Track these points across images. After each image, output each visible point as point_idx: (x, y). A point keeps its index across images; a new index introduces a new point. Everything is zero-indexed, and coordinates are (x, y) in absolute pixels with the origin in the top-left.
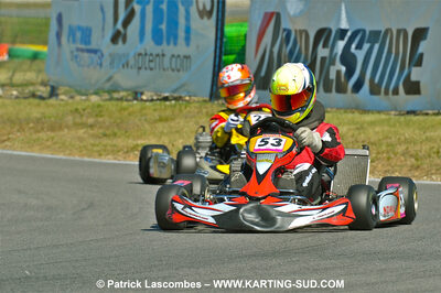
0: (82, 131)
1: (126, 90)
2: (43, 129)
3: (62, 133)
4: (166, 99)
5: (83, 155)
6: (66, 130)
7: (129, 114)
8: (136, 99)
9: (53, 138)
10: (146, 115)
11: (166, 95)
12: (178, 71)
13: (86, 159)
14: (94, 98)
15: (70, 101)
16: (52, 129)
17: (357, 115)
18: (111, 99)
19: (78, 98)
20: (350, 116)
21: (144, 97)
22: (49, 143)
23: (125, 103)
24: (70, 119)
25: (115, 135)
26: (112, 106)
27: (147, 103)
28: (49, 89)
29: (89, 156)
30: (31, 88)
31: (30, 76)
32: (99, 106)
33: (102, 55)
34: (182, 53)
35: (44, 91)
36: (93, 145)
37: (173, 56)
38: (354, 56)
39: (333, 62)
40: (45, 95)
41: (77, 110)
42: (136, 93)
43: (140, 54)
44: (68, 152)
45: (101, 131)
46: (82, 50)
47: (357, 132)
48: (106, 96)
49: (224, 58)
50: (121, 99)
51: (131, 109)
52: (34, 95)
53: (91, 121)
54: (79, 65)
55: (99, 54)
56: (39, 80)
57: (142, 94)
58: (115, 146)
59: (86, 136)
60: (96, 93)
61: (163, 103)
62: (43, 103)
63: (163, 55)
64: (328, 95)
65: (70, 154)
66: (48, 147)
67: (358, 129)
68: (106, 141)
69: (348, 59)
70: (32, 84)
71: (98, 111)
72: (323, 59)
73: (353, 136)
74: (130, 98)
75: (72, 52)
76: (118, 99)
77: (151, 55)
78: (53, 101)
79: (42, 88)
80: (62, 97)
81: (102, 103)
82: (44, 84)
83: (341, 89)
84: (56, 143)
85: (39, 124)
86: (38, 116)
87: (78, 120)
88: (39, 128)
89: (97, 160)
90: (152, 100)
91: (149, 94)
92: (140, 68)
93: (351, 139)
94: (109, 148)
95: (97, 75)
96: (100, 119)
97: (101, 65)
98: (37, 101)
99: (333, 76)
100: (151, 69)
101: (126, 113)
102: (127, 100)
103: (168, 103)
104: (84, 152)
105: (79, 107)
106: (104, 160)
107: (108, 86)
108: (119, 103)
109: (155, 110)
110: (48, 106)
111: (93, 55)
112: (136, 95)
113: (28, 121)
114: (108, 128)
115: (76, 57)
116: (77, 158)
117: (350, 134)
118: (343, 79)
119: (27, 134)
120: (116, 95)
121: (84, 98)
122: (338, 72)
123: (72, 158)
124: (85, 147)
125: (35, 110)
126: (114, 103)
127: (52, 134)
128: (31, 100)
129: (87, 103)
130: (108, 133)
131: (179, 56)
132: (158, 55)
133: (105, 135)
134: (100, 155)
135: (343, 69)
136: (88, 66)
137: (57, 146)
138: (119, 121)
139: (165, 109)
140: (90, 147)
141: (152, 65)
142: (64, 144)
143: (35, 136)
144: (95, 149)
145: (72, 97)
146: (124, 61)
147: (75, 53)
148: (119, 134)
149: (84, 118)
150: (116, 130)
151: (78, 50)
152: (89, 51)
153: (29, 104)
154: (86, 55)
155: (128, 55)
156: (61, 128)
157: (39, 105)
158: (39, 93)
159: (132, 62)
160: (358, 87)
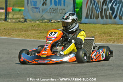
0: (34, 32)
1: (47, 20)
2: (22, 31)
3: (28, 32)
4: (59, 22)
5: (34, 39)
6: (29, 31)
7: (48, 26)
8: (50, 22)
9: (25, 34)
10: (53, 26)
11: (59, 21)
12: (62, 13)
13: (35, 40)
14: (38, 22)
15: (31, 23)
16: (25, 31)
17: (115, 25)
18: (42, 22)
19: (33, 22)
20: (113, 26)
21: (52, 22)
22: (24, 35)
23: (47, 23)
24: (30, 28)
25: (44, 32)
26: (43, 24)
27: (53, 23)
28: (24, 20)
29: (36, 39)
30: (19, 20)
31: (18, 16)
32: (39, 24)
33: (40, 9)
34: (62, 8)
35: (23, 20)
36: (37, 36)
37: (60, 9)
38: (114, 8)
39: (108, 10)
40: (23, 21)
41: (32, 25)
42: (50, 20)
43: (51, 9)
44: (30, 38)
45: (40, 31)
46: (34, 8)
47: (115, 31)
48: (41, 21)
49: (76, 9)
50: (45, 22)
51: (48, 25)
52: (20, 21)
53: (37, 29)
54: (33, 12)
55: (39, 9)
56: (21, 17)
57: (52, 20)
58: (44, 36)
59: (35, 33)
60: (38, 21)
61: (58, 23)
62: (22, 23)
63: (57, 9)
64: (107, 20)
65: (30, 39)
66: (24, 37)
67: (115, 29)
68: (41, 34)
69: (112, 9)
70: (19, 18)
71: (39, 26)
72: (105, 9)
73: (114, 32)
74: (48, 22)
75: (31, 8)
76: (44, 22)
77: (54, 9)
78: (25, 23)
79: (22, 20)
80: (28, 22)
81: (40, 23)
82: (22, 18)
83: (110, 18)
84: (26, 35)
85: (21, 30)
86: (21, 27)
87: (33, 28)
88: (21, 31)
89: (38, 40)
90: (55, 22)
91: (54, 20)
92: (51, 13)
93: (113, 33)
94: (42, 36)
95: (38, 15)
96: (39, 28)
97: (39, 12)
98: (21, 23)
99: (108, 14)
100: (54, 13)
101: (47, 26)
102: (47, 22)
103: (59, 23)
104: (35, 38)
105: (33, 25)
106: (41, 40)
107: (41, 19)
108: (45, 23)
109: (55, 25)
110: (24, 24)
111: (37, 9)
112: (50, 21)
113: (18, 29)
114: (42, 31)
115: (32, 10)
116: (33, 39)
117: (113, 31)
118: (111, 15)
119: (18, 33)
120: (44, 21)
121: (34, 22)
122: (110, 13)
123: (31, 39)
124: (35, 36)
125: (20, 26)
126: (43, 23)
127: (25, 33)
128: (19, 23)
129: (36, 23)
130: (42, 32)
131: (62, 9)
132: (56, 9)
133: (41, 33)
134: (40, 39)
135: (111, 12)
136: (36, 12)
137: (27, 36)
138: (45, 28)
139: (59, 25)
140: (36, 36)
141: (54, 12)
142: (28, 35)
143: (20, 33)
144: (38, 37)
145: (31, 22)
146: (46, 11)
147: (32, 9)
148: (45, 32)
149: (35, 28)
150: (44, 31)
151: (33, 8)
152: (36, 8)
153: (18, 24)
154: (35, 9)
155: (47, 9)
156: (28, 31)
157: (21, 24)
158: (21, 21)
159: (48, 11)
160: (115, 17)
